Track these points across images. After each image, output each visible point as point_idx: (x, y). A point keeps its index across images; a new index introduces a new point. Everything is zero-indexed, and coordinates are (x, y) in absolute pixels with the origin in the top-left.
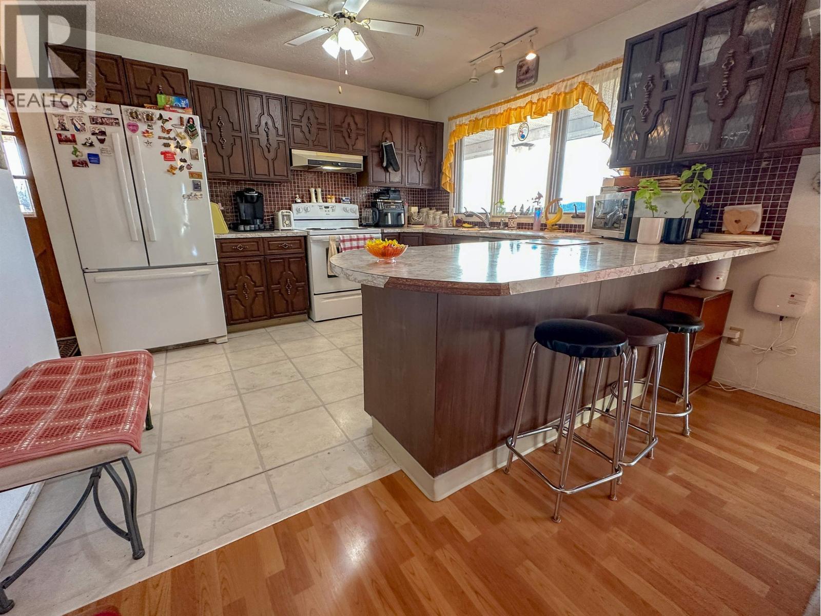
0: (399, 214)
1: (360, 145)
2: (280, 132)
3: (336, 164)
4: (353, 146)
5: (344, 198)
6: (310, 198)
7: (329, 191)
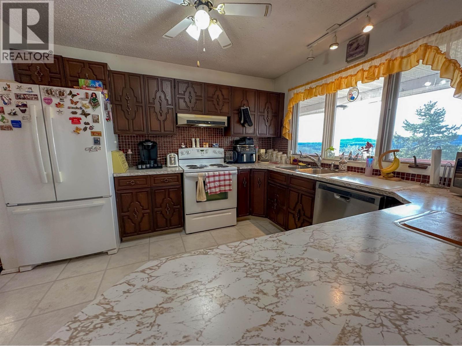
0: (252, 155)
1: (226, 109)
2: (170, 103)
3: (207, 123)
4: (220, 110)
5: (214, 144)
6: (192, 144)
7: (205, 140)
